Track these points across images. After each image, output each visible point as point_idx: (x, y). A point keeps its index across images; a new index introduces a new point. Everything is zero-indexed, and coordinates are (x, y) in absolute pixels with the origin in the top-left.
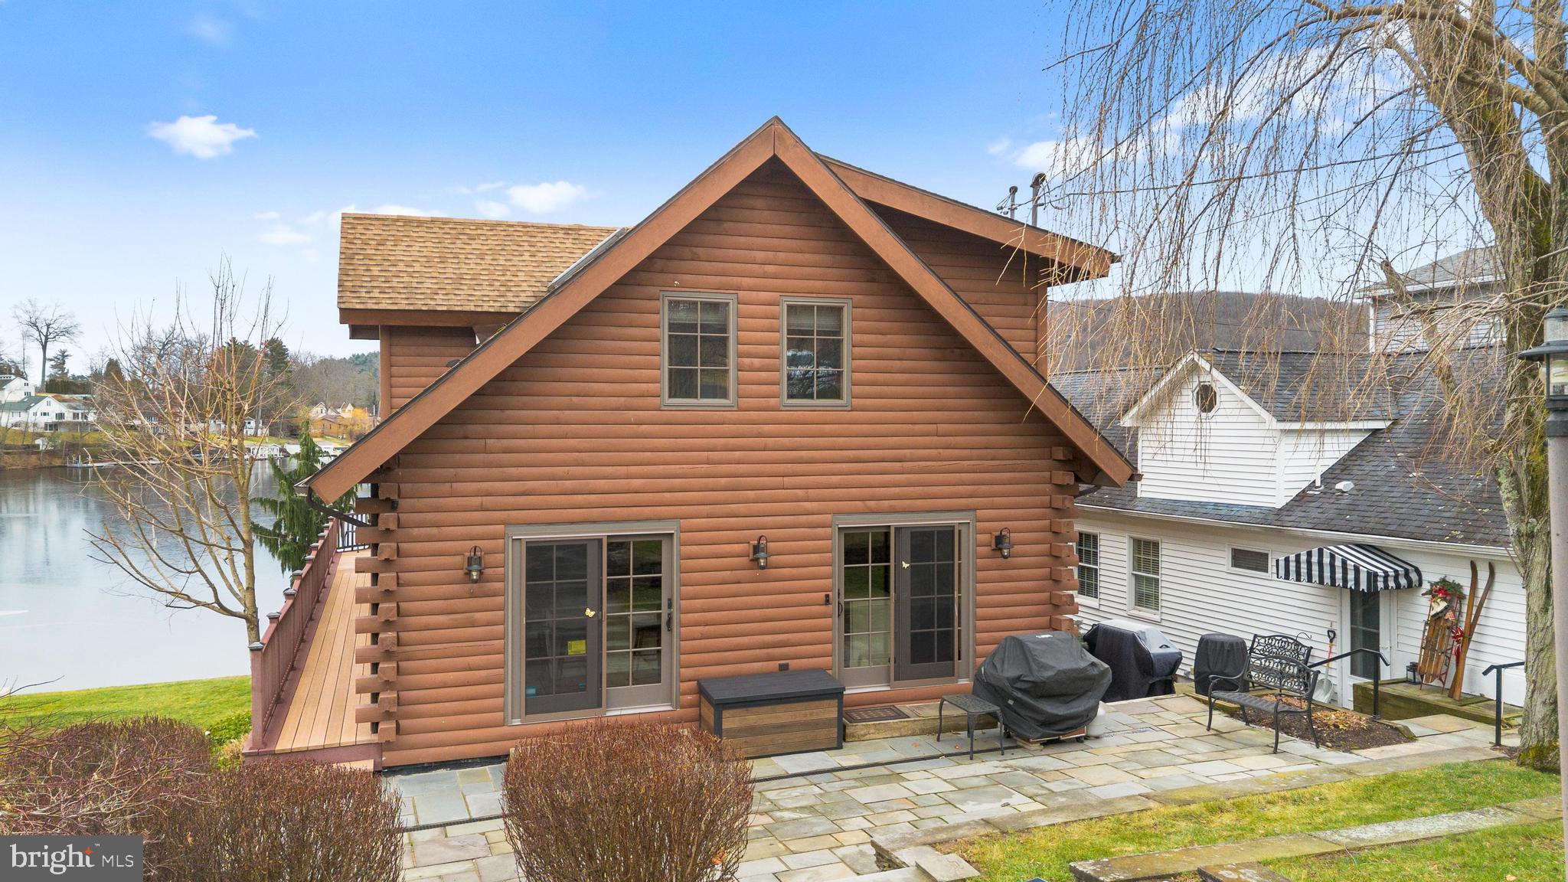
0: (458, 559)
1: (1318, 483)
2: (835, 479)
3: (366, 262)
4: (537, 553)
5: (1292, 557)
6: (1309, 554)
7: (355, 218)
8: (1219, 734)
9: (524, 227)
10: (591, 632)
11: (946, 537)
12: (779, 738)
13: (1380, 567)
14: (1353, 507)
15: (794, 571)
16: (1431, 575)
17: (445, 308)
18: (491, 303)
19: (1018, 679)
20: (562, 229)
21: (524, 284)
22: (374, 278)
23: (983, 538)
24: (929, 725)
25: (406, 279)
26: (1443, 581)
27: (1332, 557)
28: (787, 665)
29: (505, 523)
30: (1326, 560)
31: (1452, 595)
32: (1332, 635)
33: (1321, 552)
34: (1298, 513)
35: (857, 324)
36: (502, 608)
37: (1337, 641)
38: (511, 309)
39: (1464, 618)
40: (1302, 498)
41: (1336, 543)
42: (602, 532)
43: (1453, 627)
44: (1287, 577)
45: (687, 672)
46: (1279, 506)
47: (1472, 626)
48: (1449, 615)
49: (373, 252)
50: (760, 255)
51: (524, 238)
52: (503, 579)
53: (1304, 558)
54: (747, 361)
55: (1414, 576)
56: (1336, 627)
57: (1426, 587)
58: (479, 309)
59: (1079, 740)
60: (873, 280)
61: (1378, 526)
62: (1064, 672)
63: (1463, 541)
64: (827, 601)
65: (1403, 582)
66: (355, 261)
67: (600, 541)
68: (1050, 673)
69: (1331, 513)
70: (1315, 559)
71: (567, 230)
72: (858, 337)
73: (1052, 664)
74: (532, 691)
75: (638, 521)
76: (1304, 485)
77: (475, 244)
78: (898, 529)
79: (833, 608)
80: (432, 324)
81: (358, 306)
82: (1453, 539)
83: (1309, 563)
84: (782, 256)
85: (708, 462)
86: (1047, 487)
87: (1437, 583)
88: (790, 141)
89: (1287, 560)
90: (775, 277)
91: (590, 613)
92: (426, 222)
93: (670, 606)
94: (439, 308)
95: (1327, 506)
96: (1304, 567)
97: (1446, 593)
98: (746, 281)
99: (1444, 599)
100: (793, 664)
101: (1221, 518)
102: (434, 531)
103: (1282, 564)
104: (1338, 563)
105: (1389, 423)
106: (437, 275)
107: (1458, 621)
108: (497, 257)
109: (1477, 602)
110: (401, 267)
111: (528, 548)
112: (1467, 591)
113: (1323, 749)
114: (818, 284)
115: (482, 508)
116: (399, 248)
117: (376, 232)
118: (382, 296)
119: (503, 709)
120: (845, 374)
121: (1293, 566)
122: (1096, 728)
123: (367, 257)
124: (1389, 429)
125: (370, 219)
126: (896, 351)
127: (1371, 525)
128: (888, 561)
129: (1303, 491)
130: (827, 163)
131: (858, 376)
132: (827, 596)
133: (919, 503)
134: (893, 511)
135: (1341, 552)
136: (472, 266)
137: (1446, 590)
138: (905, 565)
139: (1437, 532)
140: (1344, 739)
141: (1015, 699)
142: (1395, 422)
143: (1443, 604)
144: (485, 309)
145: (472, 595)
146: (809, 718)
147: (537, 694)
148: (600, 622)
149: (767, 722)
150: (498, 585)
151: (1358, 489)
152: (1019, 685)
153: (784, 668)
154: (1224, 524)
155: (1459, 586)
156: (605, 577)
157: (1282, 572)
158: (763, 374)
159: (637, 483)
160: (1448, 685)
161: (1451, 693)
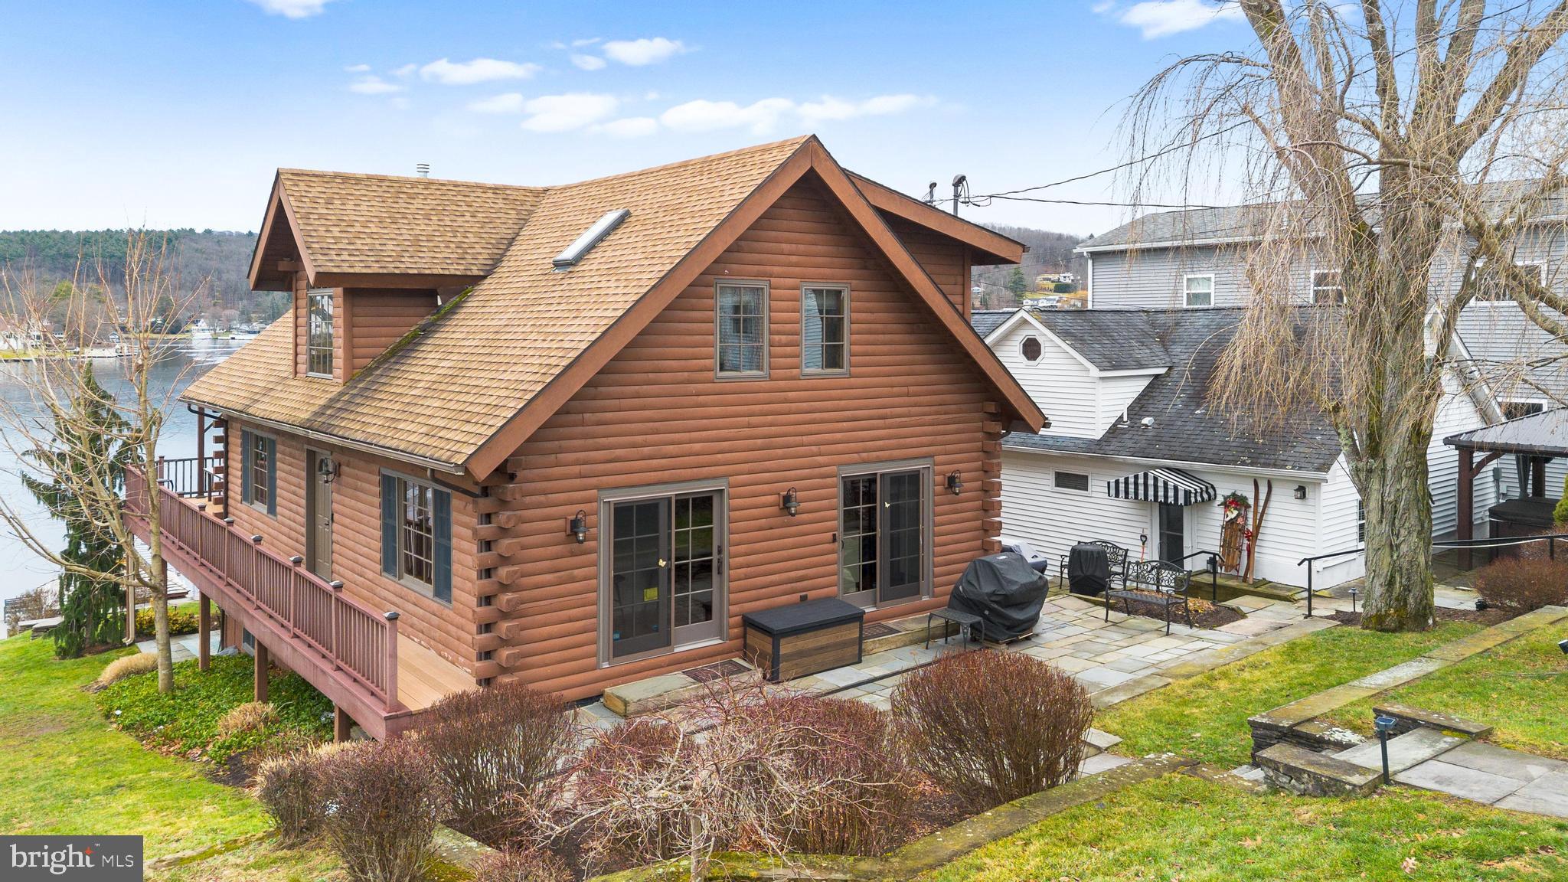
0: (561, 522)
1: (1125, 419)
2: (839, 435)
3: (323, 222)
4: (623, 514)
5: (1122, 480)
6: (1136, 477)
7: (293, 174)
8: (1115, 624)
9: (455, 186)
10: (663, 578)
11: (914, 478)
12: (819, 658)
13: (1192, 487)
14: (1158, 438)
15: (811, 516)
16: (1224, 490)
17: (415, 272)
18: (456, 267)
19: (993, 594)
20: (490, 188)
21: (477, 246)
22: (337, 241)
23: (939, 479)
24: (916, 636)
25: (369, 241)
26: (1234, 494)
27: (1156, 479)
28: (806, 596)
29: (599, 488)
30: (1151, 482)
31: (1241, 505)
32: (1144, 539)
33: (1146, 476)
34: (1115, 444)
35: (854, 304)
36: (595, 564)
37: (1148, 543)
38: (475, 273)
39: (1250, 521)
40: (1114, 431)
41: (1154, 467)
42: (671, 492)
43: (1242, 530)
44: (1117, 495)
45: (734, 609)
46: (1098, 437)
47: (1258, 527)
48: (1240, 520)
49: (326, 211)
50: (785, 247)
51: (459, 198)
52: (596, 539)
53: (1131, 480)
54: (777, 337)
55: (1211, 491)
56: (1147, 532)
57: (1220, 499)
58: (447, 272)
59: (1028, 639)
60: (865, 268)
61: (1183, 454)
62: (1024, 585)
63: (1252, 464)
64: (834, 540)
65: (1205, 496)
66: (312, 221)
67: (669, 499)
68: (1015, 588)
69: (1143, 444)
70: (1141, 481)
71: (496, 189)
72: (855, 316)
73: (1015, 579)
74: (617, 636)
75: (699, 480)
76: (1113, 421)
77: (417, 203)
78: (882, 475)
79: (837, 545)
80: (400, 286)
81: (335, 270)
82: (1243, 463)
83: (1136, 484)
84: (801, 247)
85: (749, 426)
86: (980, 435)
87: (1229, 497)
88: (823, 155)
89: (1117, 482)
90: (797, 265)
91: (662, 563)
92: (362, 179)
93: (720, 552)
94: (411, 272)
95: (1137, 437)
96: (1131, 487)
97: (1237, 504)
98: (776, 269)
99: (1235, 509)
100: (811, 594)
101: (1050, 447)
102: (542, 498)
103: (1113, 485)
104: (1161, 484)
105: (1165, 370)
106: (394, 236)
107: (1246, 524)
108: (442, 217)
109: (1260, 509)
110: (358, 228)
111: (615, 509)
112: (1251, 502)
113: (1195, 629)
114: (827, 271)
115: (581, 476)
116: (348, 207)
117: (320, 189)
118: (352, 258)
119: (595, 655)
120: (845, 347)
121: (1122, 487)
122: (1037, 629)
123: (321, 216)
124: (1167, 374)
125: (308, 175)
126: (879, 326)
127: (1177, 453)
128: (875, 501)
129: (1114, 425)
130: (848, 175)
131: (855, 348)
132: (834, 535)
133: (896, 453)
134: (879, 461)
135: (1162, 476)
136: (421, 228)
137: (1235, 501)
138: (887, 505)
139: (1231, 458)
140: (1206, 620)
141: (991, 610)
142: (1170, 368)
143: (1236, 513)
144: (453, 272)
145: (573, 554)
146: (839, 639)
147: (621, 638)
148: (670, 570)
149: (811, 646)
150: (593, 543)
151: (1158, 423)
152: (993, 598)
153: (804, 598)
154: (1054, 452)
155: (1246, 498)
156: (674, 530)
157: (1113, 492)
158: (788, 349)
159: (697, 447)
160: (1242, 573)
161: (1245, 579)
